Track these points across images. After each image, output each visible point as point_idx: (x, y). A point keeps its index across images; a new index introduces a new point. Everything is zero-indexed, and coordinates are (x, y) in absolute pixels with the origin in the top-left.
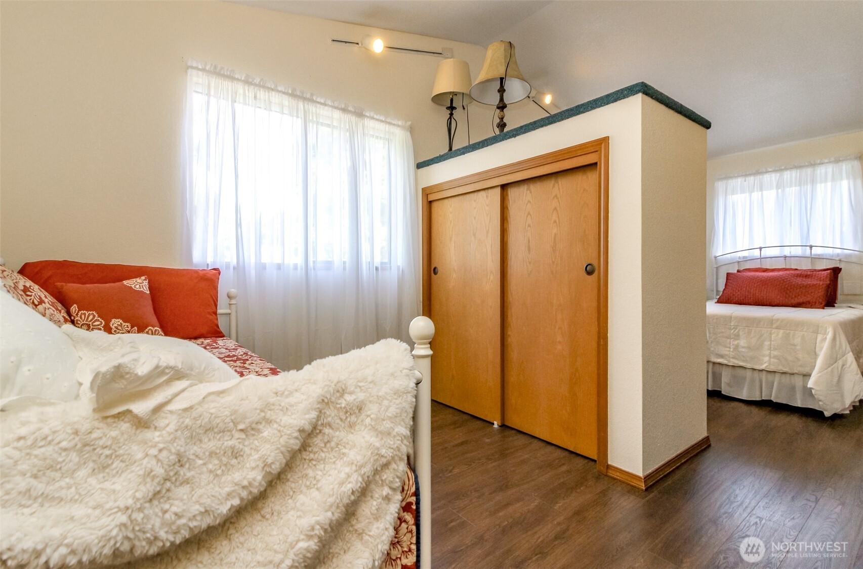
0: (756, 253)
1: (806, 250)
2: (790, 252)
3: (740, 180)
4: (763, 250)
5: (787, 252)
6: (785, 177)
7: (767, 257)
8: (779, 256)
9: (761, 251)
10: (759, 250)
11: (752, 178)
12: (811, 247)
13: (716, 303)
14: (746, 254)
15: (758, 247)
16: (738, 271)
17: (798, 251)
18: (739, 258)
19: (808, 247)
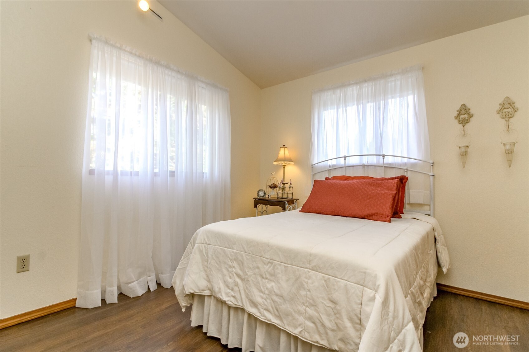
0: (342, 161)
1: (379, 158)
2: (368, 162)
3: (330, 93)
4: (347, 158)
5: (365, 160)
6: (364, 90)
7: (350, 165)
8: (359, 164)
9: (345, 160)
10: (343, 158)
11: (338, 91)
12: (384, 156)
13: (300, 211)
14: (334, 162)
15: (343, 156)
16: (327, 178)
17: (373, 160)
18: (330, 166)
19: (381, 156)
